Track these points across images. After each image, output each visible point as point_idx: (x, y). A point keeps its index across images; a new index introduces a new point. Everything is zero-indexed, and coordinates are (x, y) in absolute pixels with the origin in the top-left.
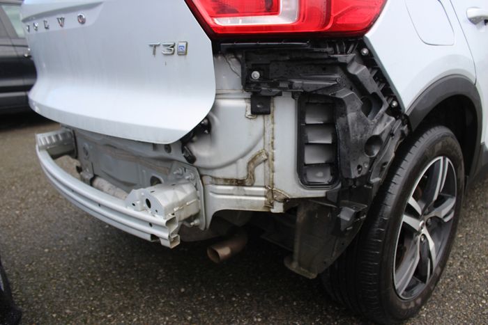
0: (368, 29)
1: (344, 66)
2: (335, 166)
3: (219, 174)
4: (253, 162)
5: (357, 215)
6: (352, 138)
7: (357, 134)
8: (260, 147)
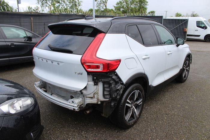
0: (116, 69)
1: (111, 77)
2: (110, 95)
3: (87, 96)
4: (94, 94)
5: (115, 104)
6: (113, 90)
7: (114, 89)
8: (96, 91)
